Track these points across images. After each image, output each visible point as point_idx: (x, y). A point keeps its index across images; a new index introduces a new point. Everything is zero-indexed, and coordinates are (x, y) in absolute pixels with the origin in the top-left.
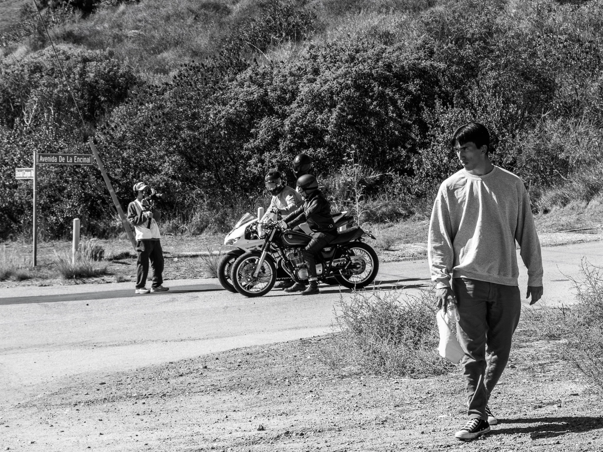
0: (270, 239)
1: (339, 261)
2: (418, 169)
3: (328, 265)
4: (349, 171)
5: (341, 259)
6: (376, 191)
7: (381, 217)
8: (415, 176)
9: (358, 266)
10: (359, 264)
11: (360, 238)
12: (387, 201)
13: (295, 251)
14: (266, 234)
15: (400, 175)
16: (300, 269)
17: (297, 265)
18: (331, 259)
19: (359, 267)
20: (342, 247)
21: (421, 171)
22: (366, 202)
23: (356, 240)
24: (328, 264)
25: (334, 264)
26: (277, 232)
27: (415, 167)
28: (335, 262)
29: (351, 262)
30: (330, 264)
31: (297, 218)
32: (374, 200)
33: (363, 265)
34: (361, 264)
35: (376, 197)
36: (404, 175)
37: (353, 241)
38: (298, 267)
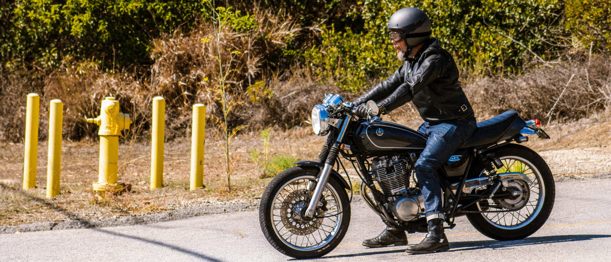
0: (340, 138)
1: (477, 183)
2: (373, 18)
3: (455, 191)
4: (235, 21)
5: (480, 179)
6: (289, 62)
7: (297, 115)
8: (366, 32)
9: (515, 194)
10: (516, 189)
11: (518, 137)
12: (310, 83)
13: (388, 163)
14: (331, 128)
15: (336, 32)
16: (398, 200)
17: (393, 192)
18: (460, 180)
19: (518, 196)
20: (484, 154)
21: (378, 22)
22: (267, 85)
23: (508, 141)
24: (455, 188)
25: (467, 190)
26: (352, 125)
27: (367, 16)
28: (468, 185)
29: (502, 186)
30: (459, 188)
31: (394, 94)
32: (284, 80)
33: (524, 192)
34: (521, 189)
35: (287, 74)
36: (345, 31)
37: (504, 141)
38: (395, 195)
